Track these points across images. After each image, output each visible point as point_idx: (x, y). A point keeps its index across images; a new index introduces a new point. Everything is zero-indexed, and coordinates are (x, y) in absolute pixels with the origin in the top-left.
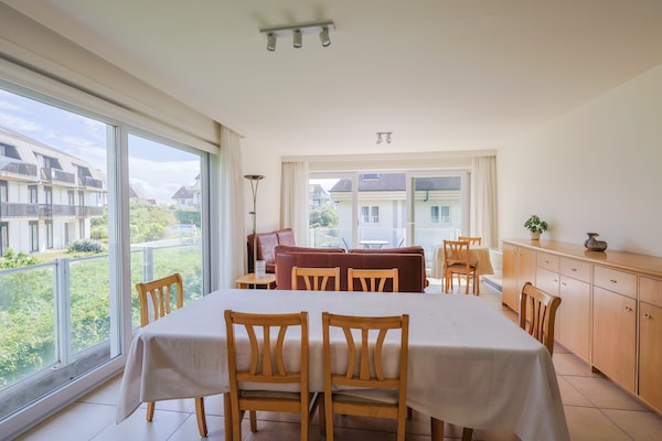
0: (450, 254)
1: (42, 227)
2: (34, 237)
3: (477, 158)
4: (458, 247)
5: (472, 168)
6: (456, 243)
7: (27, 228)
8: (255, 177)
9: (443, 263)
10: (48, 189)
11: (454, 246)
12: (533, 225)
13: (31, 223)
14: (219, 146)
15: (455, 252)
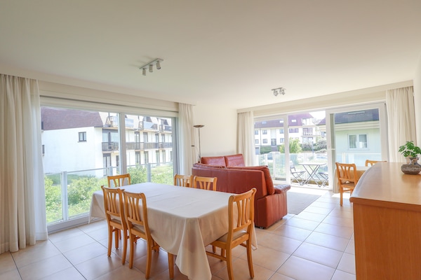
0: (342, 175)
1: (161, 153)
2: (158, 158)
3: (392, 91)
4: (347, 168)
5: (387, 100)
6: (345, 165)
7: (155, 154)
8: (199, 126)
9: (337, 181)
10: (163, 135)
11: (343, 167)
12: (406, 150)
13: (157, 151)
14: (178, 112)
15: (345, 172)
